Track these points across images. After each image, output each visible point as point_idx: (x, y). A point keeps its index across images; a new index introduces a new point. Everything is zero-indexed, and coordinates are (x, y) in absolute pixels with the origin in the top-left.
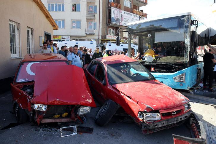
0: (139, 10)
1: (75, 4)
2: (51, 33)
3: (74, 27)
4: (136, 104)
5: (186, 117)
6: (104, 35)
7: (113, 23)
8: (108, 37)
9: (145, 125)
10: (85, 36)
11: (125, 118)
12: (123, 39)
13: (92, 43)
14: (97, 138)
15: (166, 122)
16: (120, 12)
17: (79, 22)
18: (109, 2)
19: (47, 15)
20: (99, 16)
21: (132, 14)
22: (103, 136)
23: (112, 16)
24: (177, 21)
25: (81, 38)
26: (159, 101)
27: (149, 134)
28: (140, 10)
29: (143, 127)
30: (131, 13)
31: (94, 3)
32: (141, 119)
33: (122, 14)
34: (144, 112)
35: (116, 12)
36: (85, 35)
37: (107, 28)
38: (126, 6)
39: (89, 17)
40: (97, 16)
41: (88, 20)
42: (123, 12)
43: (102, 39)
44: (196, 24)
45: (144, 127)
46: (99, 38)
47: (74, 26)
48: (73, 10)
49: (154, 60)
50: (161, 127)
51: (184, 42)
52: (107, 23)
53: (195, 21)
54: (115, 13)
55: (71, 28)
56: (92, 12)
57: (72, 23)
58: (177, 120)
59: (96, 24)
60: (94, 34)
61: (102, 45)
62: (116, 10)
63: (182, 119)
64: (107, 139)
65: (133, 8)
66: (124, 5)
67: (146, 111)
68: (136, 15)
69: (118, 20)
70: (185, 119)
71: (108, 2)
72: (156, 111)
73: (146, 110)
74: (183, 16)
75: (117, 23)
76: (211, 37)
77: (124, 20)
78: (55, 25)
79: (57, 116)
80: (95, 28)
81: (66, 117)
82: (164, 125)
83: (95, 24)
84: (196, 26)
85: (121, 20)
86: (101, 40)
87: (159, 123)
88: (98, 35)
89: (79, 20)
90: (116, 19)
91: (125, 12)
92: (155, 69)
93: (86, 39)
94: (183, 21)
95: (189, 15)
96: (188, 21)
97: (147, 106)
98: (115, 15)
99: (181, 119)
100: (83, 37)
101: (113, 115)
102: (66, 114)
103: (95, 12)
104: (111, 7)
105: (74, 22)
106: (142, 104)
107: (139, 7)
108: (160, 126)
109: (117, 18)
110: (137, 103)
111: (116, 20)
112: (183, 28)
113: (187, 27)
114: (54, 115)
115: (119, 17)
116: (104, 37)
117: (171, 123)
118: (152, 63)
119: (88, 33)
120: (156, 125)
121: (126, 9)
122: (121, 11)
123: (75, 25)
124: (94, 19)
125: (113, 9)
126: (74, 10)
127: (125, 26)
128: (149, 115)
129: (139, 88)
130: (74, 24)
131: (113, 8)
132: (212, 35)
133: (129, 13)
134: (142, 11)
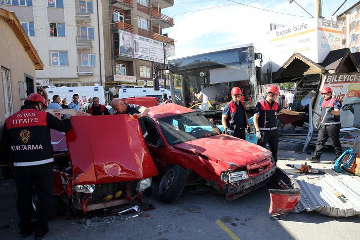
0: (161, 34)
1: (55, 25)
2: (33, 76)
3: (56, 64)
4: (215, 163)
5: (272, 172)
6: (108, 75)
7: (122, 54)
8: (116, 78)
9: (231, 187)
10: (78, 79)
11: (197, 188)
12: (141, 81)
13: (96, 89)
14: (172, 216)
15: (254, 181)
16: (133, 37)
17: (64, 54)
18: (113, 22)
19: (29, 45)
20: (99, 44)
21: (153, 40)
22: (179, 213)
23: (121, 43)
24: (238, 55)
25: (70, 82)
26: (242, 156)
27: (235, 200)
28: (163, 34)
29: (229, 191)
30: (150, 39)
31: (89, 23)
32: (225, 181)
33: (137, 40)
34: (228, 171)
35: (126, 37)
36: (77, 76)
37: (113, 64)
38: (142, 27)
39: (82, 45)
40: (95, 43)
41: (79, 51)
42: (138, 37)
43: (106, 82)
44: (260, 57)
45: (231, 190)
46: (101, 81)
47: (55, 61)
48: (52, 35)
49: (210, 108)
50: (249, 188)
51: (249, 81)
52: (114, 55)
53: (259, 54)
54: (125, 39)
55: (50, 66)
56: (86, 37)
57: (51, 56)
58: (264, 178)
59: (95, 58)
60: (92, 75)
61: (107, 92)
62: (126, 34)
63: (269, 176)
64: (186, 215)
65: (152, 31)
66: (139, 26)
67: (229, 170)
68: (158, 41)
69: (130, 49)
70: (271, 175)
71: (111, 21)
72: (242, 168)
73: (230, 168)
74: (245, 49)
75: (130, 55)
76: (273, 73)
77: (140, 49)
78: (39, 62)
79: (110, 197)
80: (93, 63)
81: (120, 198)
82: (251, 185)
83: (93, 57)
84: (261, 60)
85: (135, 51)
86: (106, 84)
87: (247, 183)
88: (99, 75)
89: (64, 51)
90: (127, 49)
91: (140, 38)
92: (213, 120)
93: (78, 82)
94: (246, 54)
95: (252, 47)
96: (251, 55)
97: (231, 163)
98: (126, 43)
99: (267, 175)
100: (74, 80)
101: (184, 186)
102: (119, 193)
103: (92, 37)
104: (117, 30)
105: (55, 55)
106: (224, 162)
107: (161, 29)
108: (247, 187)
109: (128, 47)
110: (217, 162)
111: (128, 51)
112: (247, 63)
113: (250, 62)
114: (105, 196)
115: (132, 46)
116: (110, 78)
117: (258, 182)
118: (209, 112)
119: (82, 73)
120: (243, 187)
121: (142, 33)
122: (134, 35)
123: (57, 59)
124: (91, 50)
125: (121, 33)
126: (54, 33)
127: (143, 59)
128: (233, 175)
129: (210, 144)
130: (55, 58)
131: (122, 31)
132: (275, 70)
133: (147, 38)
134: (166, 35)
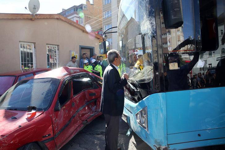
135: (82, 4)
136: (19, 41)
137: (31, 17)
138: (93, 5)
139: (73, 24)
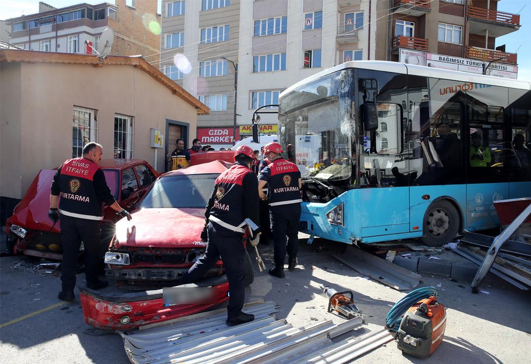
0: (491, 46)
1: (310, 52)
2: (187, 122)
15: (145, 273)
18: (393, 37)
21: (465, 60)
30: (460, 59)
31: (356, 44)
33: (432, 63)
35: (412, 59)
38: (447, 40)
42: (436, 57)
48: (306, 66)
53: (372, 80)
62: (412, 54)
65: (467, 43)
66: (440, 39)
67: (115, 247)
68: (476, 61)
71: (391, 37)
74: (339, 73)
84: (374, 90)
87: (131, 272)
91: (440, 58)
104: (397, 50)
108: (133, 277)
121: (445, 49)
122: (428, 55)
126: (309, 65)
131: (405, 51)
133: (454, 58)
134: (502, 48)
135: (105, 4)
136: (74, 106)
137: (98, 62)
138: (134, 9)
139: (161, 78)
